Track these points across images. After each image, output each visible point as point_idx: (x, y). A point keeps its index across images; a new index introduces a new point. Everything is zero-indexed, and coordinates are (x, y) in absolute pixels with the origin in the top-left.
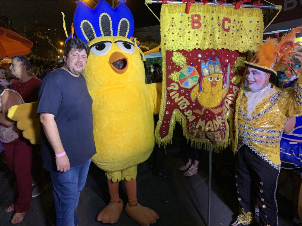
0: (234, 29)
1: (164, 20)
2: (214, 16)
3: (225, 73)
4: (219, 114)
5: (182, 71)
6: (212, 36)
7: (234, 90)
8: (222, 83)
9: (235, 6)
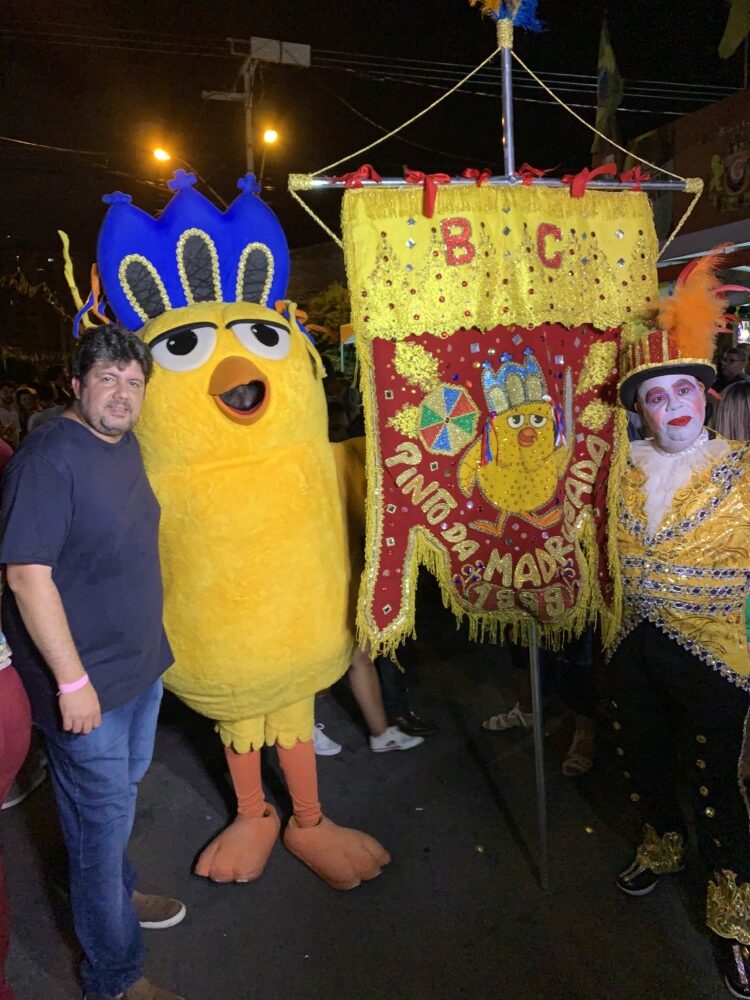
0: (574, 258)
1: (355, 240)
2: (511, 220)
3: (558, 398)
4: (555, 531)
5: (428, 401)
6: (509, 285)
7: (591, 449)
8: (552, 433)
9: (571, 187)
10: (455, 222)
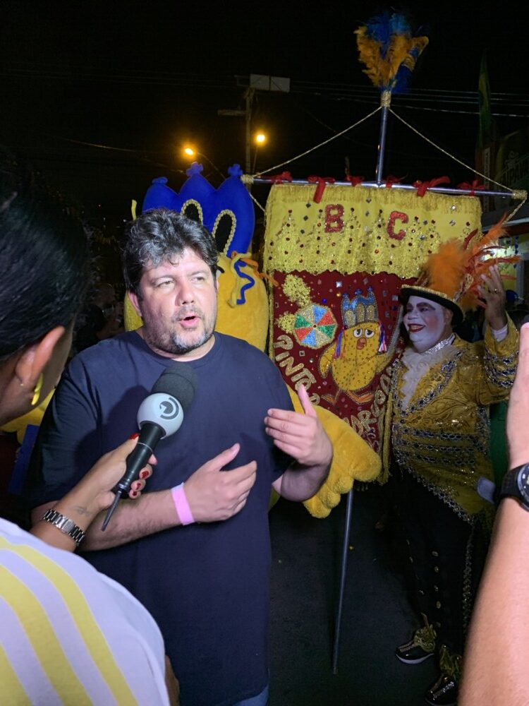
0: (413, 235)
1: (272, 213)
2: (372, 207)
4: (366, 407)
5: (302, 313)
6: (365, 247)
8: (377, 342)
9: (419, 190)
10: (334, 207)
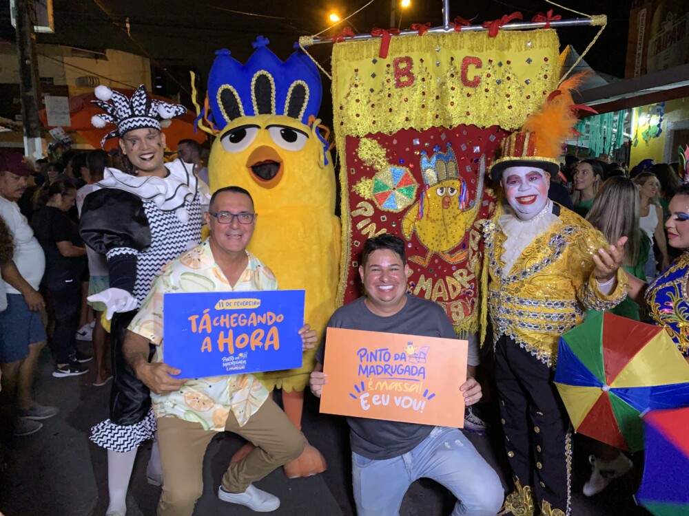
0: (489, 80)
1: (338, 74)
4: (462, 265)
5: (380, 177)
6: (440, 100)
9: (490, 30)
10: (401, 60)
